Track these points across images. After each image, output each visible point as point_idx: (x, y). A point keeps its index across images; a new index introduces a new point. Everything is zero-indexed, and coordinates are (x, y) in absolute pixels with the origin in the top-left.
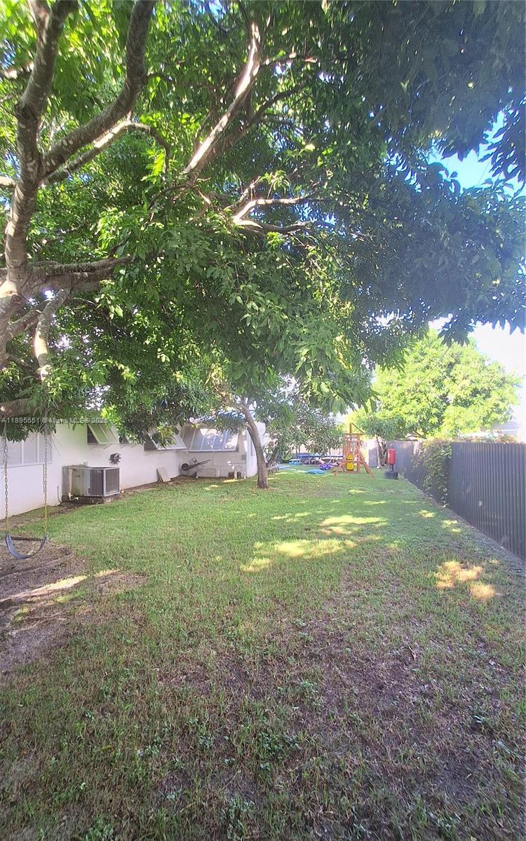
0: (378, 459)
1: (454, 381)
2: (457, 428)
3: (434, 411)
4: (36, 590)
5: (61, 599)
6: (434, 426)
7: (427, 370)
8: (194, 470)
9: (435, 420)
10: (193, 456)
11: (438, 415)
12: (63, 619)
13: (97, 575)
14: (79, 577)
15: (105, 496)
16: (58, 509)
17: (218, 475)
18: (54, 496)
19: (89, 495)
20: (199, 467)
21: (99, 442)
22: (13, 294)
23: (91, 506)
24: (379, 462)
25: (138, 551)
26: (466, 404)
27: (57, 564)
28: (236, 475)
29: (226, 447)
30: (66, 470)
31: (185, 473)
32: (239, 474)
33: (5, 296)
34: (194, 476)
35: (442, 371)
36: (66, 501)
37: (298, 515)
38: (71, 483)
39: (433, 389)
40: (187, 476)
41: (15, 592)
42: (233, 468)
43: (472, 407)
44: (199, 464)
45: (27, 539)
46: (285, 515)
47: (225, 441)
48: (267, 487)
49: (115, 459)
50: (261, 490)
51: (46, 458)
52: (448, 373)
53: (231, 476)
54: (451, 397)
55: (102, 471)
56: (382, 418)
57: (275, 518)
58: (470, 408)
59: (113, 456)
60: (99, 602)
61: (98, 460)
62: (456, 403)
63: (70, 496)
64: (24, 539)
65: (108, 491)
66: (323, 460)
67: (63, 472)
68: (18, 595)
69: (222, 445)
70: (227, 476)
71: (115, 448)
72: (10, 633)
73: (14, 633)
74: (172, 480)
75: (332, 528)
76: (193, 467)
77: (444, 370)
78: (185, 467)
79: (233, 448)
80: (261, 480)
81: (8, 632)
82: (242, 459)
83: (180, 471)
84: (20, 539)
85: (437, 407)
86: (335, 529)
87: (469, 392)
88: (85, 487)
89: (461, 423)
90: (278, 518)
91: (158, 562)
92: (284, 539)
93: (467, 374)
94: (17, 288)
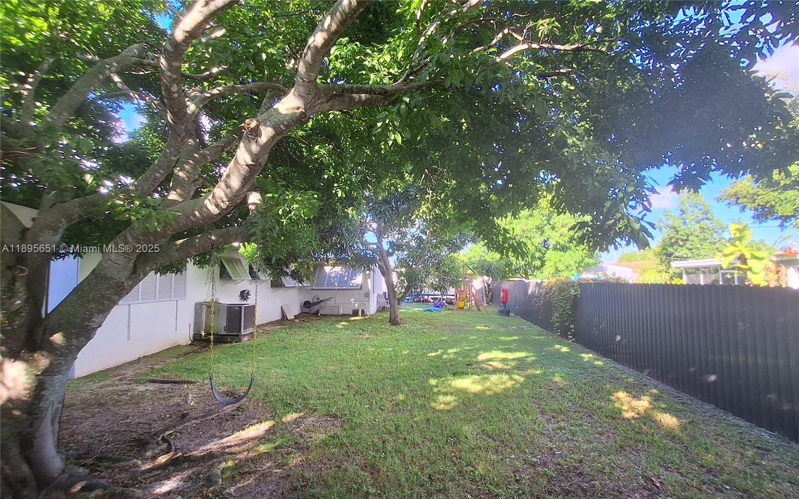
0: (484, 298)
1: (553, 228)
2: (557, 270)
3: (537, 255)
4: (226, 439)
5: (262, 448)
6: (538, 268)
7: (530, 218)
8: (317, 307)
9: (538, 263)
10: (314, 293)
11: (540, 259)
12: (279, 471)
13: (284, 419)
14: (267, 423)
15: (243, 334)
16: (190, 349)
17: (341, 313)
18: (184, 335)
19: (224, 333)
20: (322, 304)
21: (234, 278)
22: (300, 110)
23: (227, 345)
24: (485, 300)
25: (313, 392)
26: (564, 249)
27: (233, 409)
28: (360, 313)
29: (351, 285)
30: (199, 307)
31: (307, 310)
32: (363, 312)
33: (291, 112)
34: (316, 314)
35: (543, 219)
36: (198, 340)
37: (450, 351)
38: (204, 320)
39: (537, 235)
40: (309, 314)
41: (204, 443)
42: (356, 306)
43: (569, 252)
44: (322, 301)
45: (175, 382)
46: (438, 351)
47: (349, 279)
48: (399, 325)
49: (244, 295)
50: (394, 328)
51: (182, 293)
52: (549, 220)
53: (355, 313)
54: (552, 242)
55: (240, 308)
56: (491, 260)
57: (431, 354)
58: (567, 253)
59: (243, 292)
60: (307, 449)
61: (229, 296)
62: (555, 248)
63: (203, 334)
64: (171, 382)
65: (245, 329)
66: (432, 298)
67: (196, 309)
68: (208, 447)
69: (347, 283)
70: (351, 313)
71: (246, 284)
72: (227, 491)
73: (232, 490)
74: (296, 317)
75: (491, 363)
76: (315, 304)
77: (545, 218)
78: (307, 304)
79: (357, 285)
80: (393, 317)
81: (225, 489)
82: (366, 297)
83: (301, 308)
84: (167, 382)
85: (540, 251)
86: (495, 364)
87: (567, 239)
88: (220, 324)
89: (561, 267)
90: (433, 354)
91: (342, 403)
92: (455, 374)
93: (565, 223)
94: (305, 104)
